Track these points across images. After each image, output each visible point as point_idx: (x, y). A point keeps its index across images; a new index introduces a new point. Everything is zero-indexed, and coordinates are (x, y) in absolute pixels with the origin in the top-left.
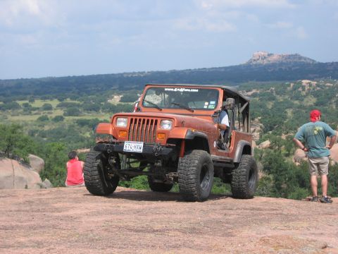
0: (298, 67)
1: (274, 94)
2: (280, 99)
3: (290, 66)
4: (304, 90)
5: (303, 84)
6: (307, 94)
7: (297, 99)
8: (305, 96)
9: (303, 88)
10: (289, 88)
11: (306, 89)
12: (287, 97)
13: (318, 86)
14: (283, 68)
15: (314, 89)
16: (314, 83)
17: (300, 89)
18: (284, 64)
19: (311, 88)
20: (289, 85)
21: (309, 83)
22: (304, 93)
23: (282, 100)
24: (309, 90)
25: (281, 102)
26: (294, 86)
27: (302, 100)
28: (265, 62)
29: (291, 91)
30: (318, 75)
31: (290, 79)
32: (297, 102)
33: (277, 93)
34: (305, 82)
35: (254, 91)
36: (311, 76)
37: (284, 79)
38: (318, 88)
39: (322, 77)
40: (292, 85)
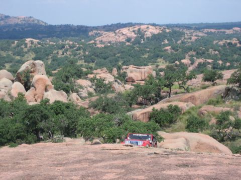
0: (29, 29)
3: (24, 27)
4: (26, 47)
5: (26, 42)
6: (29, 51)
7: (18, 55)
8: (26, 53)
9: (26, 45)
10: (13, 45)
11: (28, 46)
12: (10, 53)
13: (39, 43)
14: (17, 28)
15: (35, 46)
16: (35, 41)
17: (23, 46)
18: (19, 25)
19: (33, 46)
20: (13, 43)
21: (31, 41)
22: (26, 50)
23: (5, 55)
24: (30, 47)
25: (4, 57)
26: (17, 43)
27: (23, 56)
28: (3, 23)
29: (15, 48)
30: (46, 35)
31: (15, 38)
32: (18, 58)
34: (28, 40)
36: (40, 36)
37: (10, 38)
38: (39, 46)
39: (49, 37)
40: (16, 42)
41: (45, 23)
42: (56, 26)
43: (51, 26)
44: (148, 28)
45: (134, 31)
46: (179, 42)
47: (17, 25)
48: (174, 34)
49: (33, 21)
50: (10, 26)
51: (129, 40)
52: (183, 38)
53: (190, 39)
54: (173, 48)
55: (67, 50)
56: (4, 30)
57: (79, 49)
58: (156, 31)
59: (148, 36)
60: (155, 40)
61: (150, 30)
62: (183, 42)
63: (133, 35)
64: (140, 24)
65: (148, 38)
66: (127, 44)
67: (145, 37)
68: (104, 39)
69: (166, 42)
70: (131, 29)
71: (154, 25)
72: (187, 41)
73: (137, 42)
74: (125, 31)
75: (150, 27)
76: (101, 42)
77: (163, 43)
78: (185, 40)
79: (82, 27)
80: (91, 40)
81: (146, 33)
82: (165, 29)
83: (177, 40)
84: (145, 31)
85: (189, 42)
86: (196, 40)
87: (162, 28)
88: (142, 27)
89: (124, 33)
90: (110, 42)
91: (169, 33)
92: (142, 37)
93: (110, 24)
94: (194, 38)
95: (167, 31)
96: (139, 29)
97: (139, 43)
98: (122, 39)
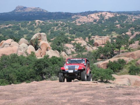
0: (38, 14)
1: (20, 27)
2: (23, 29)
3: (34, 13)
4: (36, 25)
5: (36, 22)
6: (37, 27)
7: (31, 30)
8: (36, 28)
9: (36, 24)
10: (28, 24)
11: (37, 24)
12: (27, 28)
13: (43, 23)
14: (31, 14)
15: (41, 25)
16: (41, 22)
17: (34, 25)
18: (32, 12)
19: (40, 24)
20: (28, 23)
21: (39, 22)
22: (35, 27)
23: (23, 30)
24: (38, 25)
26: (31, 23)
27: (34, 30)
28: (22, 11)
29: (29, 26)
30: (47, 18)
31: (30, 20)
32: (31, 31)
33: (22, 26)
34: (37, 21)
35: (10, 25)
36: (44, 18)
37: (27, 20)
38: (43, 24)
39: (49, 19)
40: (30, 22)
41: (47, 11)
42: (53, 13)
43: (50, 13)
44: (106, 14)
45: (98, 16)
46: (125, 22)
47: (30, 12)
48: (122, 17)
49: (40, 10)
50: (26, 13)
51: (95, 21)
52: (127, 20)
53: (131, 20)
54: (121, 26)
55: (59, 27)
56: (23, 15)
57: (66, 26)
58: (111, 16)
59: (106, 18)
60: (111, 21)
61: (108, 15)
62: (127, 22)
63: (98, 18)
64: (102, 12)
65: (106, 20)
66: (94, 23)
67: (105, 19)
68: (81, 21)
69: (117, 22)
70: (97, 14)
71: (110, 12)
72: (129, 22)
73: (100, 22)
74: (93, 15)
75: (108, 13)
76: (79, 22)
77: (115, 23)
78: (128, 21)
79: (68, 13)
80: (73, 21)
81: (105, 17)
82: (116, 14)
83: (123, 21)
84: (105, 16)
85: (131, 22)
86: (135, 21)
87: (115, 14)
88: (103, 13)
89: (92, 17)
90: (84, 22)
91: (119, 17)
92: (103, 19)
93: (84, 12)
94: (133, 20)
95: (118, 15)
96: (101, 15)
97: (101, 23)
98: (91, 20)
